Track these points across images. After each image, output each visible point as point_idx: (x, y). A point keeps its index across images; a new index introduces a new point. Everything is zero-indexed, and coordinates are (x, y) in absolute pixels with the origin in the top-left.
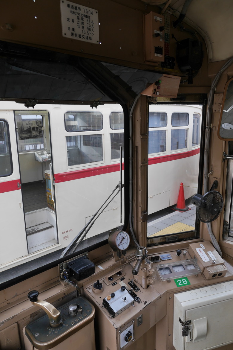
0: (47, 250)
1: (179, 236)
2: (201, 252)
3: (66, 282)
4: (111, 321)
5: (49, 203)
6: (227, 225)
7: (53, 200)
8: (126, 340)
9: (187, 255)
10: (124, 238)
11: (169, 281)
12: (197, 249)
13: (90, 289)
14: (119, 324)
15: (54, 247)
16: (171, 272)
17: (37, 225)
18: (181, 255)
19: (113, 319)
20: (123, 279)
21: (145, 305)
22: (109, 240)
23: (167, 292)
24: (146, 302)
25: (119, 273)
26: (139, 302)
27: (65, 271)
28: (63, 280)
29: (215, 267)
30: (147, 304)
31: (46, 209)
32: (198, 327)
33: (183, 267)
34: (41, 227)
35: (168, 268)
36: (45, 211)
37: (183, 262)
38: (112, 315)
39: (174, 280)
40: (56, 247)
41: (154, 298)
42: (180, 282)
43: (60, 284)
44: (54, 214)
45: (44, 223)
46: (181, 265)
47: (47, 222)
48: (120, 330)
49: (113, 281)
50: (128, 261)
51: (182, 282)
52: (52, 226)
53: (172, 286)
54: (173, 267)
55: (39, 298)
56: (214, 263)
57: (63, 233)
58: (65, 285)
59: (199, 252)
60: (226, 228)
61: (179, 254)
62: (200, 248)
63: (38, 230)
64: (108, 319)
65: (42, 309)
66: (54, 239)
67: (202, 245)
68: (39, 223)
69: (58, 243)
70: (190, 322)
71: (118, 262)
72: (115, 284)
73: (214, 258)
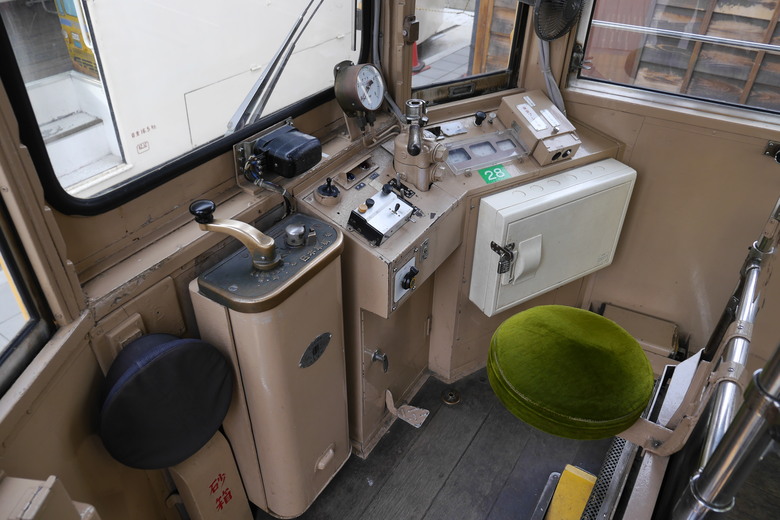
0: (100, 179)
1: (476, 83)
2: (528, 112)
3: (258, 185)
4: (376, 252)
5: (75, 58)
6: (579, 52)
7: (90, 46)
8: (405, 286)
9: (495, 122)
10: (371, 83)
11: (468, 175)
12: (520, 107)
13: (310, 199)
14: (392, 257)
15: (115, 173)
16: (469, 158)
17: (54, 121)
18: (485, 123)
19: (378, 249)
20: (374, 176)
21: (433, 220)
22: (336, 89)
23: (467, 196)
24: (433, 215)
25: (366, 165)
26: (419, 215)
27: (253, 159)
28: (250, 180)
29: (557, 139)
30: (436, 218)
31: (71, 76)
32: (527, 254)
33: (492, 147)
34: (68, 125)
35: (461, 151)
36: (68, 80)
37: (490, 136)
38: (374, 242)
39: (479, 171)
40: (120, 170)
41: (447, 207)
42: (489, 174)
43: (242, 193)
44: (100, 86)
45: (71, 114)
46: (487, 143)
47: (81, 112)
48: (393, 267)
49: (355, 181)
50: (378, 140)
51: (494, 174)
52: (98, 121)
53: (476, 184)
54: (472, 147)
55: (215, 215)
56: (555, 131)
57: (133, 136)
58: (256, 193)
59: (523, 112)
60: (578, 58)
61: (479, 121)
62: (525, 105)
63: (60, 132)
64: (368, 249)
65: (230, 236)
66: (111, 154)
67: (527, 98)
68: (60, 115)
69: (124, 161)
70: (513, 246)
71: (357, 141)
72: (361, 187)
73: (555, 122)
